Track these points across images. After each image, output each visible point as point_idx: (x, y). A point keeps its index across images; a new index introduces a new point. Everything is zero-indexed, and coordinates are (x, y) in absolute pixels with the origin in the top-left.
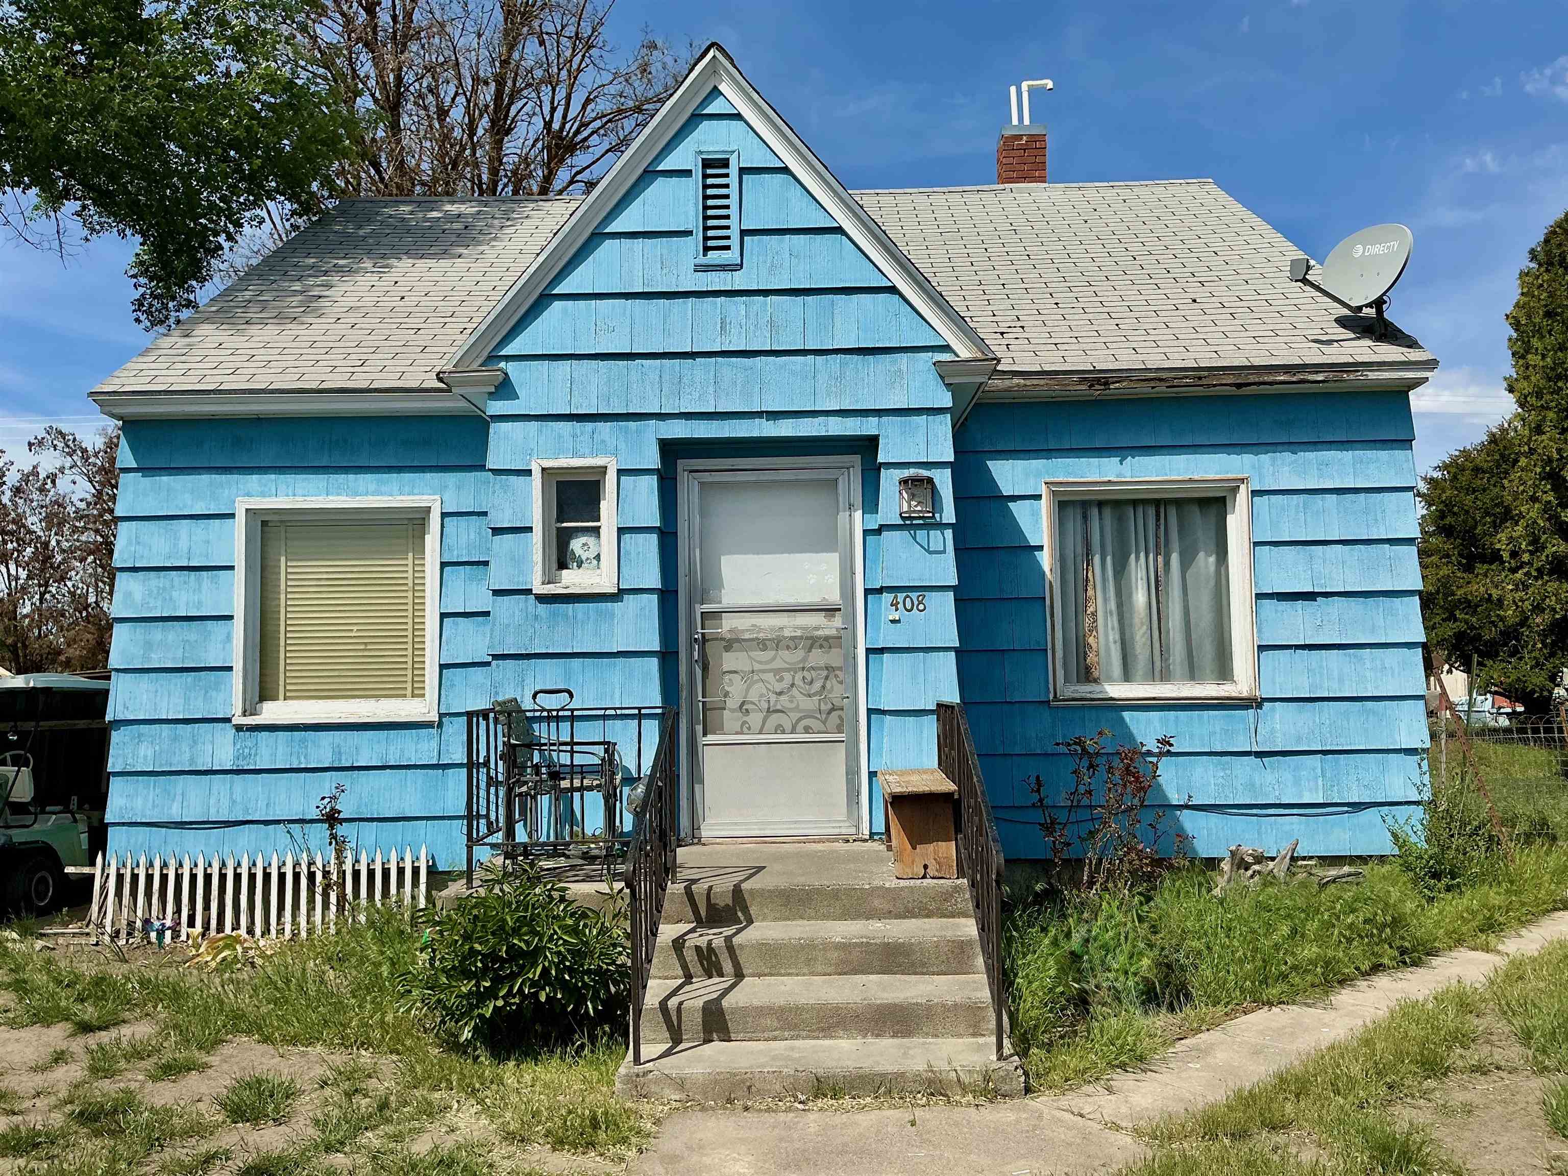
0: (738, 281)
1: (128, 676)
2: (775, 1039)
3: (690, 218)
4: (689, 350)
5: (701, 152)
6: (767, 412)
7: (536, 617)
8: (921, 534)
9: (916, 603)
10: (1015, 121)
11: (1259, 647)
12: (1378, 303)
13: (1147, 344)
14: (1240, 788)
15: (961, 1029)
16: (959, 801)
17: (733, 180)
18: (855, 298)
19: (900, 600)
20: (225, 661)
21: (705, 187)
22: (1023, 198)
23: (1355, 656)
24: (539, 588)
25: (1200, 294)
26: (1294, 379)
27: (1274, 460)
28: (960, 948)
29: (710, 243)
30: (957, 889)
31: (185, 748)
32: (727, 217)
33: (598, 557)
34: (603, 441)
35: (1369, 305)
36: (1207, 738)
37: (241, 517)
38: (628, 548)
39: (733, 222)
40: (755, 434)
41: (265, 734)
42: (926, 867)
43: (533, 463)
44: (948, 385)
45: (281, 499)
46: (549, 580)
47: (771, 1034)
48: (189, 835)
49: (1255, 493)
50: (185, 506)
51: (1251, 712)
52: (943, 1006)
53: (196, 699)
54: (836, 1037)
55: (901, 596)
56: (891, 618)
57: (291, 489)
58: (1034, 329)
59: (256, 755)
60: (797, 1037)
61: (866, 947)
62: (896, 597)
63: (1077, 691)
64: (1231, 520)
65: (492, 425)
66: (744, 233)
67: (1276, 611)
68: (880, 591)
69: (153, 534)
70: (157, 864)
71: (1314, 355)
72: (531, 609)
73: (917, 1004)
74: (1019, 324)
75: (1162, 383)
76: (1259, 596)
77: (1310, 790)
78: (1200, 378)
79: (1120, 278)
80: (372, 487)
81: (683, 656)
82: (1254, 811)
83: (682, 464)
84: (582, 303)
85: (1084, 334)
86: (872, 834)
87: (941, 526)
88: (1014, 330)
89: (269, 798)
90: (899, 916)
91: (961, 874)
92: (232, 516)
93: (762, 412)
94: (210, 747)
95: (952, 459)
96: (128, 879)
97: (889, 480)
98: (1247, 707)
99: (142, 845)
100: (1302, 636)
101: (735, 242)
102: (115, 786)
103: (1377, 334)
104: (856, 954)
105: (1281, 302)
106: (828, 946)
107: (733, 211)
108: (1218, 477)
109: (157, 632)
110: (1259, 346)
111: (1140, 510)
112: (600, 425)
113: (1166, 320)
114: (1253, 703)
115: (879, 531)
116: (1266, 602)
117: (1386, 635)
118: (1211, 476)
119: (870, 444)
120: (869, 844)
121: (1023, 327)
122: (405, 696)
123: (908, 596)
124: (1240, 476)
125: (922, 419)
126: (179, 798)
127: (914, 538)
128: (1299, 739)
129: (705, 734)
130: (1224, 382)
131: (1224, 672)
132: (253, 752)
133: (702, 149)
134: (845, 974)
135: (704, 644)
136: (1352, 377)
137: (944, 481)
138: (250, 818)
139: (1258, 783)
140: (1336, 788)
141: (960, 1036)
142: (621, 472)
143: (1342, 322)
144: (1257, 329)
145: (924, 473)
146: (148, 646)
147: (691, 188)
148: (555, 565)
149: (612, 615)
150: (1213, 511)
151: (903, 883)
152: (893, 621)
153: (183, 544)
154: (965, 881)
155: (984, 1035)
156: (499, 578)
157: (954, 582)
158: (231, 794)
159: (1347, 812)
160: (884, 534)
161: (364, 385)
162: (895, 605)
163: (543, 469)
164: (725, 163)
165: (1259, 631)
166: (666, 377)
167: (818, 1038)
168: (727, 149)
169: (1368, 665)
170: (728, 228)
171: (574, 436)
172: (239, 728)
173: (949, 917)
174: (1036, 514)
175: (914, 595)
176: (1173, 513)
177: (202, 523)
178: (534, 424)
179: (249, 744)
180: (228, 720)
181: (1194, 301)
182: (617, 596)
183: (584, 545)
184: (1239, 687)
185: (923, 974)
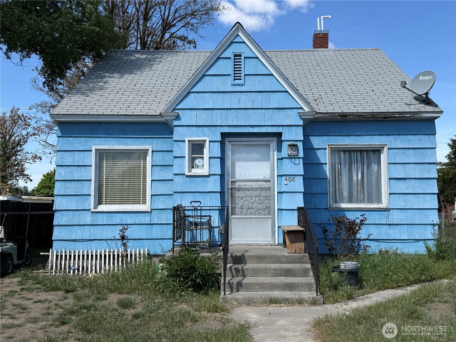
0: (243, 89)
1: (60, 197)
2: (258, 291)
3: (230, 71)
4: (229, 108)
5: (234, 52)
6: (251, 125)
7: (186, 182)
8: (293, 160)
9: (292, 179)
10: (319, 29)
11: (389, 193)
12: (427, 94)
13: (358, 104)
14: (383, 234)
15: (307, 289)
16: (305, 233)
17: (243, 60)
18: (276, 94)
19: (288, 178)
20: (89, 193)
21: (235, 62)
22: (321, 54)
23: (418, 197)
24: (187, 173)
25: (375, 88)
26: (401, 116)
27: (395, 139)
28: (306, 270)
29: (236, 78)
30: (304, 256)
31: (76, 218)
32: (241, 71)
33: (203, 165)
34: (205, 133)
35: (424, 94)
36: (374, 220)
37: (94, 151)
38: (212, 163)
39: (242, 72)
40: (248, 131)
41: (100, 214)
42: (296, 250)
43: (186, 139)
44: (302, 119)
45: (105, 146)
46: (189, 171)
47: (257, 290)
48: (77, 243)
49: (389, 149)
50: (77, 148)
51: (387, 212)
52: (302, 283)
53: (80, 204)
54: (274, 291)
55: (288, 177)
56: (285, 183)
57: (108, 143)
58: (325, 99)
59: (98, 220)
60: (264, 291)
61: (281, 270)
62: (286, 177)
63: (336, 206)
64: (382, 156)
65: (174, 128)
66: (245, 75)
67: (395, 183)
68: (282, 176)
69: (67, 156)
70: (68, 252)
71: (406, 109)
72: (185, 179)
73: (295, 283)
74: (320, 97)
75: (362, 117)
76: (390, 179)
77: (404, 235)
78: (373, 115)
79: (351, 82)
80: (132, 143)
81: (226, 193)
82: (387, 241)
83: (226, 139)
84: (200, 94)
85: (340, 101)
86: (278, 244)
87: (299, 158)
88: (319, 99)
89: (101, 233)
90: (289, 263)
91: (305, 252)
92: (91, 151)
93: (250, 125)
94: (84, 218)
95: (303, 139)
96: (59, 256)
97: (285, 145)
98: (386, 211)
99: (63, 247)
100: (402, 191)
101: (243, 78)
102: (56, 230)
103: (426, 103)
104: (278, 271)
105: (399, 91)
106: (271, 269)
107: (242, 69)
108: (378, 144)
109: (68, 184)
110: (391, 106)
111: (355, 153)
112: (204, 128)
113: (364, 97)
114: (387, 210)
115: (282, 159)
116: (392, 180)
117: (427, 190)
118: (377, 144)
119: (280, 134)
120: (278, 247)
121: (322, 98)
122: (140, 203)
123: (290, 177)
124: (385, 144)
125: (294, 128)
126: (75, 233)
127: (291, 161)
128: (401, 221)
129: (232, 215)
130: (380, 117)
131: (379, 201)
132: (97, 219)
133: (234, 51)
134: (275, 276)
135: (232, 190)
136: (418, 116)
137: (300, 145)
138: (96, 239)
139: (389, 233)
140: (411, 235)
141: (306, 291)
142: (210, 141)
143: (415, 98)
144: (391, 100)
145: (295, 143)
146: (66, 188)
147: (231, 62)
148: (191, 167)
149: (207, 181)
150: (377, 154)
151: (290, 254)
152: (285, 184)
153: (76, 159)
154: (307, 254)
155: (312, 291)
156: (176, 170)
157: (303, 173)
158: (90, 232)
159: (414, 242)
160: (284, 160)
161: (131, 114)
162: (286, 180)
163: (188, 140)
164: (240, 56)
165: (390, 189)
166: (223, 115)
167: (269, 291)
168: (241, 52)
169: (421, 199)
170: (241, 74)
171: (197, 131)
172: (93, 212)
173: (302, 263)
174: (325, 154)
175: (291, 177)
176: (365, 154)
177: (82, 152)
178: (186, 128)
179: (95, 217)
180: (90, 210)
181: (373, 90)
182: (208, 176)
183: (199, 162)
184: (384, 205)
185: (296, 277)
